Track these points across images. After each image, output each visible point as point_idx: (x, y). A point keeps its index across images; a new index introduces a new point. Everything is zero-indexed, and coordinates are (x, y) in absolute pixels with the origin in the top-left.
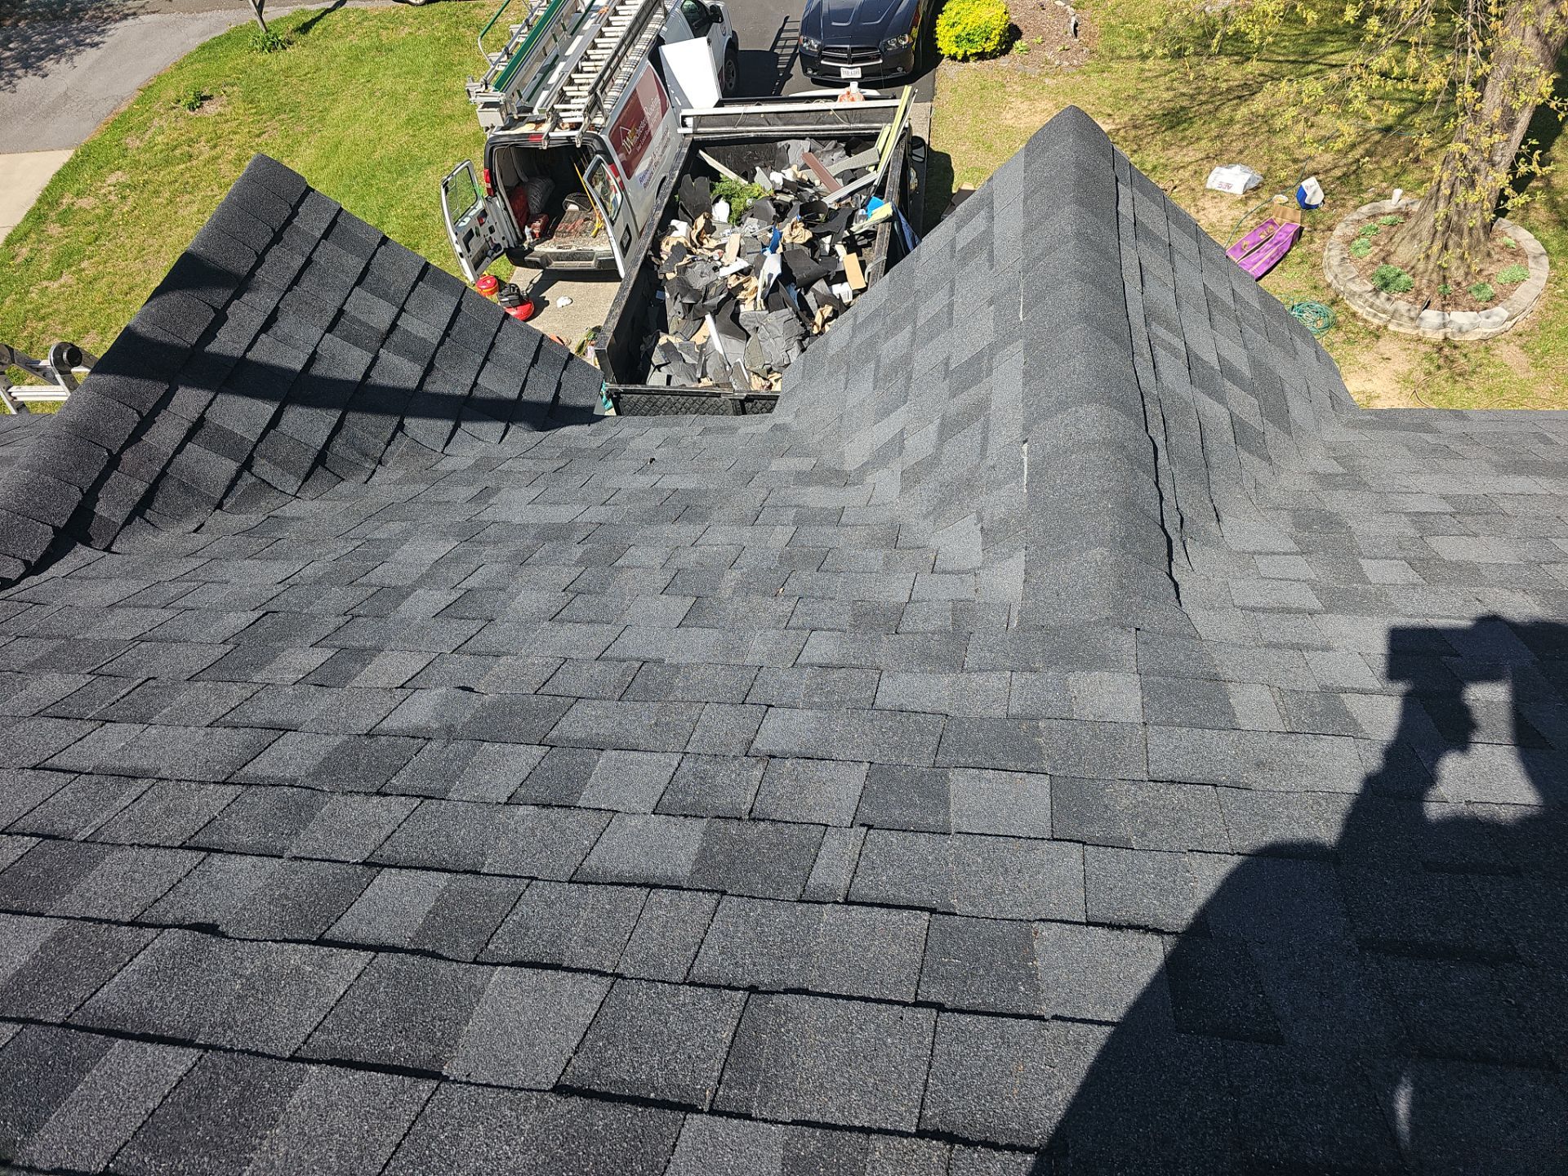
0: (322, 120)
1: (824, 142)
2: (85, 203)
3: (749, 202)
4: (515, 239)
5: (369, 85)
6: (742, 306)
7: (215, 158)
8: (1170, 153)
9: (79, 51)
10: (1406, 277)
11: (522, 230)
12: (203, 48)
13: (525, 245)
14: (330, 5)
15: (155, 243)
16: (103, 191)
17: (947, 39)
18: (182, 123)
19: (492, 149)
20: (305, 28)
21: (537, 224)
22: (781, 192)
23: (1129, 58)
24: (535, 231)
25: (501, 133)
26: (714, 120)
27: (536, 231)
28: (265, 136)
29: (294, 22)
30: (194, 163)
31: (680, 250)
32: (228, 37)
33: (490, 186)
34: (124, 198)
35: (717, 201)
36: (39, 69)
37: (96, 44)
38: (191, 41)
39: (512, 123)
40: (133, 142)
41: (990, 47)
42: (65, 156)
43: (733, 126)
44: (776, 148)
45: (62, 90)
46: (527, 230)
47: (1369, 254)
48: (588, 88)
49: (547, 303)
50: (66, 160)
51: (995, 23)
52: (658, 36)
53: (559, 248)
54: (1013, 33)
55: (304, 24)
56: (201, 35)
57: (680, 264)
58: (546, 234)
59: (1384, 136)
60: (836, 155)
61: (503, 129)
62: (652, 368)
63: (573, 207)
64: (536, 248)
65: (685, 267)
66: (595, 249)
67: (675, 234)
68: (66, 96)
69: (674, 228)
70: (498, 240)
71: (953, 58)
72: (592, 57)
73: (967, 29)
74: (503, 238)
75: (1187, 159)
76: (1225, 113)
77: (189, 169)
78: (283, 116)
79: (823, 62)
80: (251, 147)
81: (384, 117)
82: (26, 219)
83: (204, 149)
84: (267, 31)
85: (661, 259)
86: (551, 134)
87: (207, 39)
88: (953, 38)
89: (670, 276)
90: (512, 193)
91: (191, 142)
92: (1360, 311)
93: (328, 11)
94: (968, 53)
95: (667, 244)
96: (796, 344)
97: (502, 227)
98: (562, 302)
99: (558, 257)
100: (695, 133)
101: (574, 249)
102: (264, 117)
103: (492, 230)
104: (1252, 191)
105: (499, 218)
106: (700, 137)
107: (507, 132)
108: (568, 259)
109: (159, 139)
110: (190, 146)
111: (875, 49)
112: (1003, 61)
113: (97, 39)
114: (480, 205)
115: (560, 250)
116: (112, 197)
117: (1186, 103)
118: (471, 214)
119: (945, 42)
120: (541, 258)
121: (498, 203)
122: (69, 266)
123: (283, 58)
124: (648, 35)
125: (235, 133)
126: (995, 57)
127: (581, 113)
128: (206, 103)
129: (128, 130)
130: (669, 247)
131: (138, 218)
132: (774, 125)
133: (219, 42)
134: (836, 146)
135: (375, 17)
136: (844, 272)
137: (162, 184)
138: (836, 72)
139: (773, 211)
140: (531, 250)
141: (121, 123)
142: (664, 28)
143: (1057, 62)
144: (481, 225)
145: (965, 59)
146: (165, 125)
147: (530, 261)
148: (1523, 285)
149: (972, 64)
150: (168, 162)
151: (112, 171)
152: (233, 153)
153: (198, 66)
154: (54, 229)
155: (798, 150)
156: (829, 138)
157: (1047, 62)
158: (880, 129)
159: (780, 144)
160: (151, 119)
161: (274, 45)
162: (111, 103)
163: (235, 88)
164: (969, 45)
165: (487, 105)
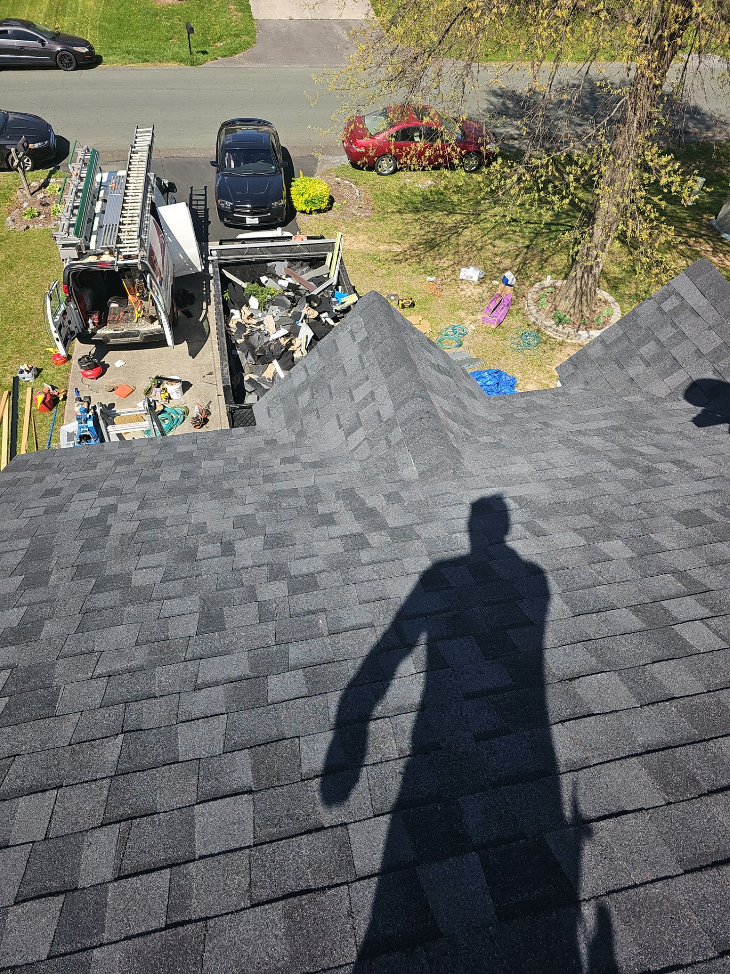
1: (294, 263)
3: (269, 297)
4: (82, 327)
6: (294, 355)
8: (437, 262)
10: (568, 317)
13: (90, 330)
17: (300, 201)
19: (69, 273)
21: (97, 317)
22: (287, 291)
23: (393, 212)
24: (95, 321)
25: (75, 262)
26: (230, 252)
31: (240, 327)
33: (68, 295)
35: (248, 297)
39: (81, 256)
41: (323, 206)
44: (267, 267)
46: (90, 321)
47: (548, 307)
49: (108, 366)
51: (325, 193)
53: (115, 330)
54: (331, 200)
57: (245, 334)
58: (102, 323)
59: (528, 250)
60: (304, 269)
61: (77, 260)
62: (247, 393)
63: (113, 305)
64: (98, 332)
66: (140, 330)
67: (233, 317)
69: (233, 314)
70: (73, 329)
71: (303, 212)
73: (311, 196)
74: (76, 327)
75: (445, 265)
76: (453, 240)
79: (235, 215)
85: (233, 332)
88: (303, 202)
89: (239, 341)
92: (550, 334)
94: (312, 210)
95: (233, 323)
97: (75, 320)
98: (119, 364)
99: (114, 336)
100: (220, 260)
101: (125, 330)
103: (70, 322)
104: (482, 280)
105: (73, 314)
106: (222, 262)
107: (79, 262)
108: (121, 337)
111: (266, 207)
112: (329, 213)
114: (63, 308)
115: (116, 332)
117: (433, 236)
118: (60, 312)
119: (299, 204)
120: (104, 337)
121: (72, 305)
126: (325, 212)
134: (302, 265)
138: (244, 220)
139: (289, 302)
140: (94, 333)
143: (359, 214)
144: (64, 320)
145: (311, 213)
147: (94, 340)
148: (613, 316)
149: (314, 215)
155: (281, 267)
156: (298, 260)
157: (354, 214)
158: (327, 254)
159: (269, 264)
164: (313, 205)
165: (69, 245)
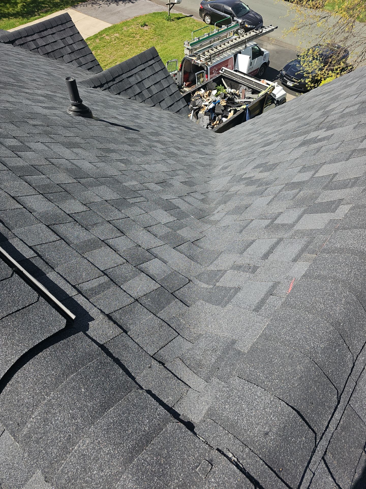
0: (167, 41)
1: (249, 89)
2: (107, 37)
3: (221, 93)
5: (183, 38)
6: (200, 112)
7: (139, 40)
9: (129, 3)
11: (184, 82)
12: (154, 13)
13: (183, 87)
14: (188, 15)
15: (115, 53)
16: (112, 37)
18: (137, 29)
19: (184, 59)
20: (179, 18)
21: (188, 83)
22: (229, 94)
25: (188, 57)
27: (187, 84)
28: (152, 40)
29: (177, 16)
30: (134, 39)
31: (199, 95)
32: (161, 13)
33: (180, 68)
34: (115, 40)
35: (215, 89)
36: (118, 3)
37: (133, 3)
38: (153, 10)
39: (191, 55)
40: (125, 28)
42: (110, 25)
43: (231, 75)
45: (119, 10)
46: (185, 83)
48: (210, 54)
50: (109, 26)
52: (240, 51)
55: (179, 17)
56: (156, 10)
58: (189, 86)
61: (189, 56)
64: (184, 88)
65: (197, 99)
67: (200, 92)
68: (119, 12)
72: (218, 48)
74: (178, 82)
77: (132, 40)
78: (159, 37)
79: (284, 78)
80: (148, 41)
81: (180, 47)
82: (94, 36)
83: (138, 37)
84: (169, 15)
85: (193, 95)
86: (195, 61)
87: (156, 12)
89: (193, 100)
90: (185, 73)
91: (136, 34)
93: (187, 16)
95: (197, 93)
96: (206, 125)
97: (179, 79)
100: (223, 74)
102: (156, 35)
103: (176, 79)
105: (179, 77)
106: (224, 75)
109: (130, 30)
110: (136, 35)
111: (298, 80)
113: (134, 1)
114: (176, 72)
116: (113, 39)
118: (173, 73)
120: (184, 91)
121: (181, 73)
122: (95, 50)
123: (169, 23)
124: (237, 50)
125: (146, 36)
127: (204, 59)
128: (145, 26)
129: (126, 25)
130: (197, 94)
131: (115, 46)
132: (240, 80)
133: (158, 13)
134: (251, 91)
135: (196, 23)
136: (228, 116)
137: (124, 40)
139: (223, 97)
140: (183, 88)
141: (126, 23)
142: (243, 50)
144: (174, 76)
146: (134, 27)
147: (181, 91)
150: (129, 36)
151: (117, 33)
152: (143, 40)
153: (150, 17)
154: (97, 41)
155: (243, 87)
156: (251, 88)
158: (262, 91)
159: (240, 85)
160: (132, 25)
161: (169, 19)
162: (127, 18)
163: (154, 26)
165: (188, 49)
